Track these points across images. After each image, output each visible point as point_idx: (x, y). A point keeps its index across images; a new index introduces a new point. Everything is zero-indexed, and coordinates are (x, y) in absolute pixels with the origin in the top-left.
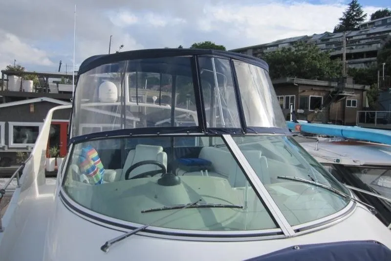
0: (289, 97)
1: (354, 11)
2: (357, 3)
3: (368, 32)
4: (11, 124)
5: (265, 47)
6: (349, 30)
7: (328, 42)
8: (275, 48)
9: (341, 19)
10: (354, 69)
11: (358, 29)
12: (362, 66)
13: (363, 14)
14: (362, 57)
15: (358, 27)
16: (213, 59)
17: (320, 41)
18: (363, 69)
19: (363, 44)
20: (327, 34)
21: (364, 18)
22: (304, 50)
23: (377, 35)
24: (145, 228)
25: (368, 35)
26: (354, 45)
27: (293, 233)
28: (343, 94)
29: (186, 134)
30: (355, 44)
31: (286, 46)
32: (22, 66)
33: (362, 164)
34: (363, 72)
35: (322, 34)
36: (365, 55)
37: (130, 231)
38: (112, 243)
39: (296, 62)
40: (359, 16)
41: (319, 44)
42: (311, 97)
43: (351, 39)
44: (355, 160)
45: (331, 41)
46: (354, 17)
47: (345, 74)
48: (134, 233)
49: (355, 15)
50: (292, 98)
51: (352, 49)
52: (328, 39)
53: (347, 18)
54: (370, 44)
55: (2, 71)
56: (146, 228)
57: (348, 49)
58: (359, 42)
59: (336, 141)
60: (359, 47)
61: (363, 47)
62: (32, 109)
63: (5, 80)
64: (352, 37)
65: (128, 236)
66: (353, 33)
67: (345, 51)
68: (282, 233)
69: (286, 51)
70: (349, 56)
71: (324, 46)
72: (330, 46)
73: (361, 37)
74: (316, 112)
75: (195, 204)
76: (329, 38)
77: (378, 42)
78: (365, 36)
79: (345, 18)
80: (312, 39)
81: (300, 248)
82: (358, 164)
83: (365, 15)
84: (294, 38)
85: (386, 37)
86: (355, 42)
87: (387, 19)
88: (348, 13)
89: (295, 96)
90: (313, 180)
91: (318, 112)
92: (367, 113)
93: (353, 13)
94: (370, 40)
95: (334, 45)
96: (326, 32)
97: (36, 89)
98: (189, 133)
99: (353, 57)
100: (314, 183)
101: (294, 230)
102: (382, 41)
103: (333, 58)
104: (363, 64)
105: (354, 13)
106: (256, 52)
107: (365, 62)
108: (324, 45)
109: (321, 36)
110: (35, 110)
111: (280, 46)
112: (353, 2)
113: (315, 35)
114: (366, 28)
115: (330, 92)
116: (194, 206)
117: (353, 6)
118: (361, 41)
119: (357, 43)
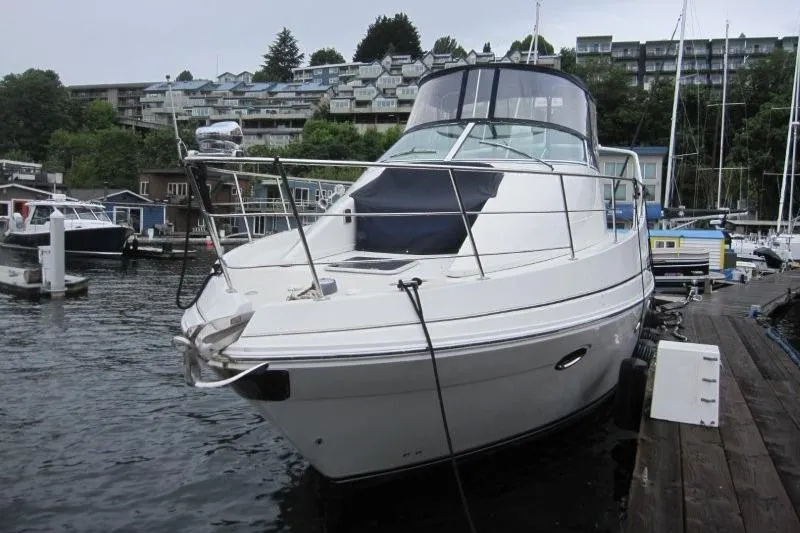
1: (285, 46)
2: (290, 35)
3: (299, 89)
7: (243, 97)
8: (159, 95)
9: (266, 57)
12: (287, 138)
13: (299, 54)
14: (288, 126)
17: (231, 93)
19: (290, 107)
21: (300, 60)
23: (309, 96)
25: (298, 93)
26: (278, 107)
30: (279, 105)
40: (292, 55)
43: (275, 97)
45: (247, 95)
46: (285, 57)
49: (287, 54)
51: (274, 112)
52: (243, 93)
53: (274, 57)
54: (298, 108)
57: (269, 112)
58: (285, 103)
60: (284, 111)
61: (289, 112)
64: (276, 93)
67: (263, 114)
72: (244, 103)
73: (288, 95)
76: (245, 90)
77: (308, 108)
78: (293, 95)
79: (272, 55)
83: (302, 56)
85: (319, 101)
88: (277, 48)
93: (284, 50)
94: (299, 103)
95: (250, 104)
99: (275, 124)
102: (313, 106)
104: (288, 136)
105: (287, 50)
106: (124, 96)
107: (291, 134)
112: (284, 33)
117: (285, 38)
118: (287, 102)
119: (282, 105)
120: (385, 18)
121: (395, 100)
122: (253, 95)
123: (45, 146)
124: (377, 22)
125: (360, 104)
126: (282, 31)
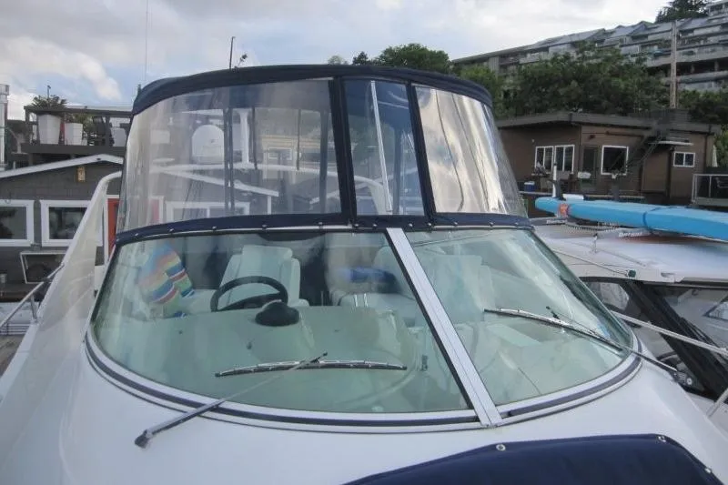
0: (562, 149)
4: (46, 205)
5: (522, 52)
6: (687, 18)
7: (646, 40)
8: (542, 54)
10: (694, 92)
11: (704, 15)
12: (710, 86)
14: (712, 70)
15: (705, 11)
16: (373, 84)
17: (628, 39)
18: (711, 94)
19: (714, 45)
20: (643, 25)
22: (596, 57)
24: (217, 405)
26: (697, 47)
27: (497, 420)
28: (667, 142)
29: (317, 227)
30: (697, 44)
31: (563, 50)
32: (62, 98)
33: (679, 280)
34: (711, 98)
35: (633, 26)
36: (716, 66)
37: (191, 410)
38: (154, 433)
39: (580, 81)
41: (627, 45)
42: (605, 148)
43: (690, 35)
44: (666, 271)
45: (650, 38)
47: (673, 103)
48: (198, 414)
50: (570, 150)
51: (692, 53)
52: (646, 36)
55: (25, 108)
56: (221, 406)
57: (684, 54)
58: (706, 40)
59: (633, 235)
60: (705, 50)
61: (713, 51)
62: (81, 177)
63: (33, 123)
64: (692, 31)
65: (185, 420)
66: (696, 23)
67: (676, 58)
68: (476, 419)
69: (562, 61)
70: (683, 68)
71: (636, 49)
72: (648, 48)
73: (709, 31)
74: (614, 177)
75: (316, 361)
76: (647, 32)
78: (717, 29)
80: (614, 35)
81: (507, 449)
82: (670, 280)
84: (578, 35)
86: (699, 41)
89: (573, 146)
90: (555, 316)
91: (618, 177)
92: (713, 177)
95: (656, 48)
96: (642, 22)
97: (90, 139)
98: (323, 225)
99: (693, 69)
100: (557, 321)
101: (501, 414)
103: (653, 71)
104: (713, 83)
106: (505, 63)
107: (717, 80)
108: (638, 46)
109: (633, 30)
110: (86, 177)
111: (551, 50)
113: (620, 27)
114: (719, 13)
115: (642, 137)
116: (314, 364)
118: (709, 39)
119: (702, 43)
122: (659, 37)
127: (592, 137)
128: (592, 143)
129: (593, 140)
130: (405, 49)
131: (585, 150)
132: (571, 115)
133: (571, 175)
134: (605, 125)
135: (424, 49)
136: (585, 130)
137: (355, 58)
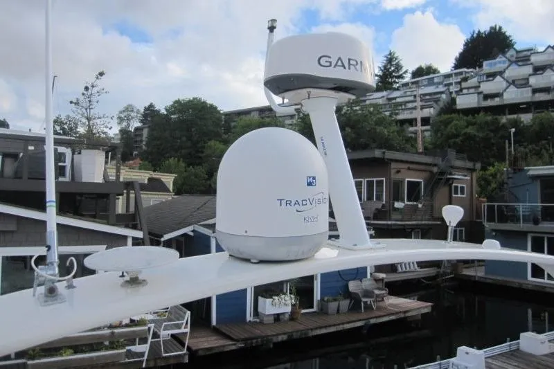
0: (372, 182)
1: (391, 65)
2: (395, 56)
3: (414, 93)
6: (388, 90)
11: (399, 89)
13: (404, 70)
15: (399, 87)
19: (411, 109)
21: (404, 75)
23: (428, 97)
26: (400, 110)
28: (452, 176)
30: (400, 108)
40: (398, 71)
42: (408, 181)
43: (394, 101)
45: (368, 102)
46: (392, 74)
49: (393, 71)
53: (383, 74)
58: (406, 105)
60: (406, 112)
61: (411, 113)
64: (395, 98)
66: (396, 94)
73: (407, 99)
77: (430, 107)
78: (411, 98)
79: (380, 73)
83: (406, 72)
85: (439, 100)
86: (401, 105)
87: (434, 77)
88: (385, 67)
89: (384, 179)
92: (498, 206)
93: (390, 68)
102: (435, 105)
105: (393, 68)
106: (263, 115)
112: (390, 54)
115: (433, 172)
117: (391, 59)
118: (408, 104)
119: (403, 107)
120: (479, 32)
121: (530, 89)
122: (374, 102)
123: (200, 155)
124: (472, 36)
125: (487, 97)
126: (388, 53)
127: (398, 172)
128: (399, 177)
129: (399, 174)
130: (190, 101)
131: (394, 183)
132: (384, 153)
133: (383, 205)
134: (407, 162)
135: (204, 103)
136: (393, 165)
137: (145, 108)
